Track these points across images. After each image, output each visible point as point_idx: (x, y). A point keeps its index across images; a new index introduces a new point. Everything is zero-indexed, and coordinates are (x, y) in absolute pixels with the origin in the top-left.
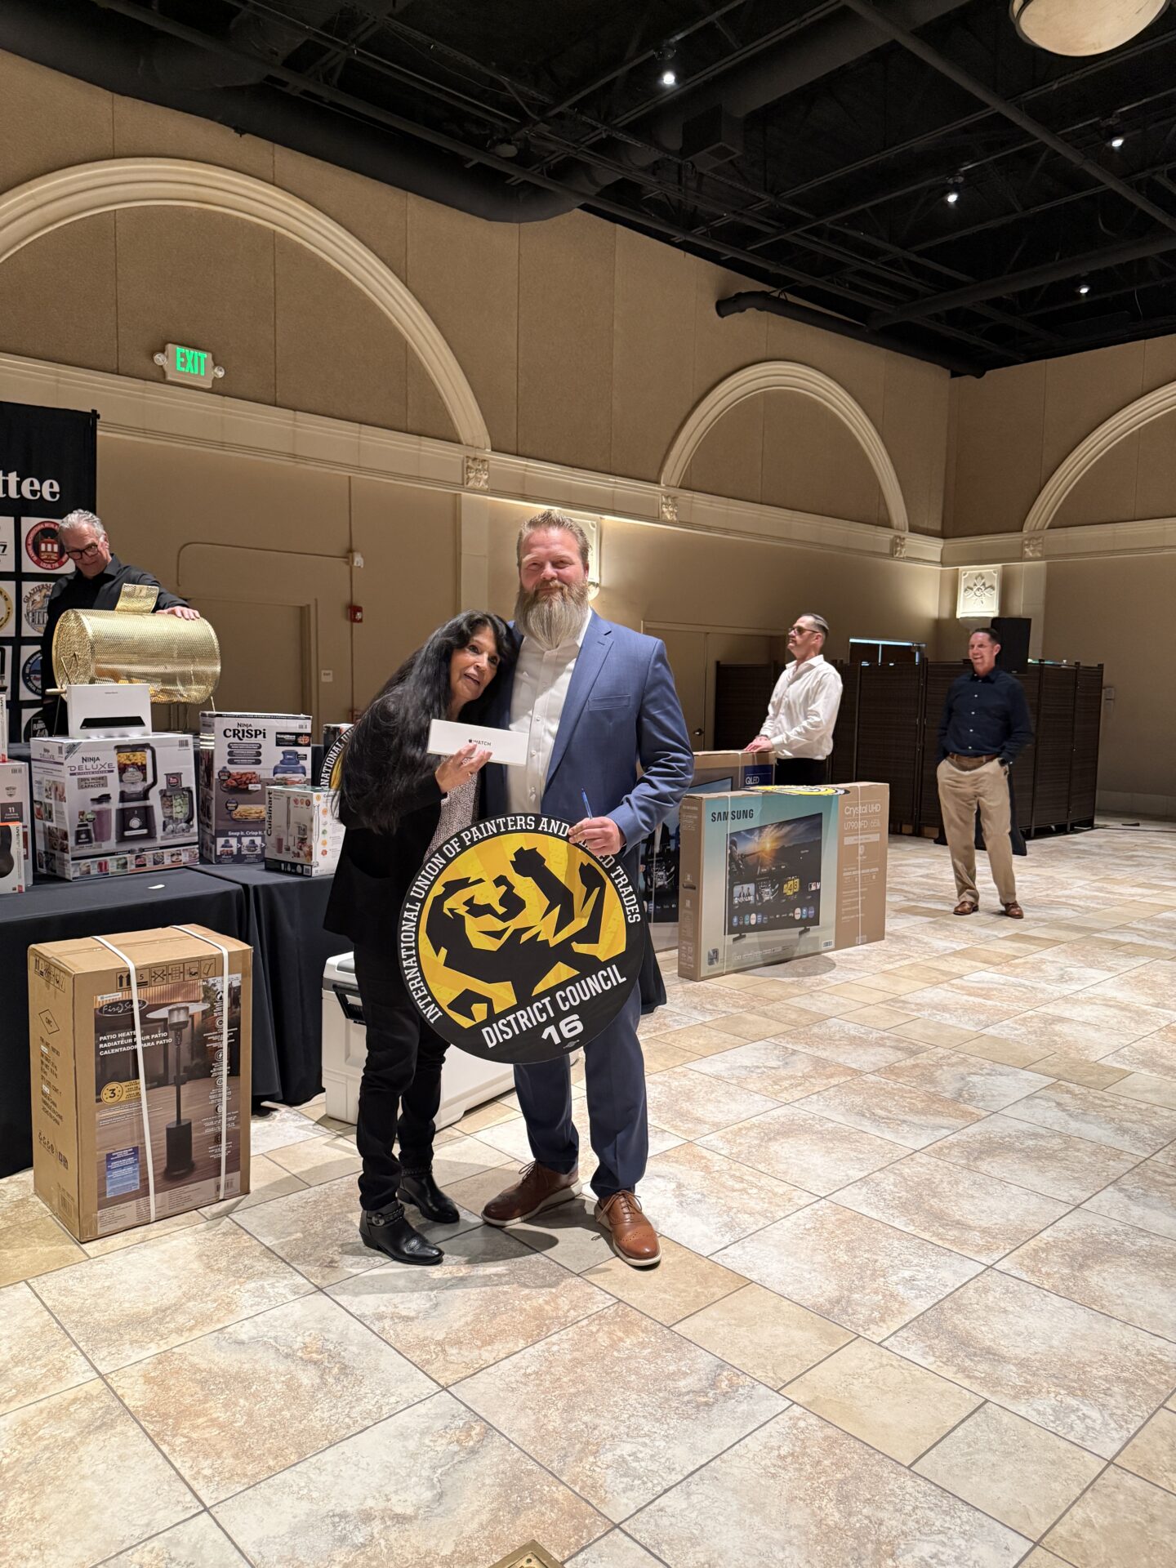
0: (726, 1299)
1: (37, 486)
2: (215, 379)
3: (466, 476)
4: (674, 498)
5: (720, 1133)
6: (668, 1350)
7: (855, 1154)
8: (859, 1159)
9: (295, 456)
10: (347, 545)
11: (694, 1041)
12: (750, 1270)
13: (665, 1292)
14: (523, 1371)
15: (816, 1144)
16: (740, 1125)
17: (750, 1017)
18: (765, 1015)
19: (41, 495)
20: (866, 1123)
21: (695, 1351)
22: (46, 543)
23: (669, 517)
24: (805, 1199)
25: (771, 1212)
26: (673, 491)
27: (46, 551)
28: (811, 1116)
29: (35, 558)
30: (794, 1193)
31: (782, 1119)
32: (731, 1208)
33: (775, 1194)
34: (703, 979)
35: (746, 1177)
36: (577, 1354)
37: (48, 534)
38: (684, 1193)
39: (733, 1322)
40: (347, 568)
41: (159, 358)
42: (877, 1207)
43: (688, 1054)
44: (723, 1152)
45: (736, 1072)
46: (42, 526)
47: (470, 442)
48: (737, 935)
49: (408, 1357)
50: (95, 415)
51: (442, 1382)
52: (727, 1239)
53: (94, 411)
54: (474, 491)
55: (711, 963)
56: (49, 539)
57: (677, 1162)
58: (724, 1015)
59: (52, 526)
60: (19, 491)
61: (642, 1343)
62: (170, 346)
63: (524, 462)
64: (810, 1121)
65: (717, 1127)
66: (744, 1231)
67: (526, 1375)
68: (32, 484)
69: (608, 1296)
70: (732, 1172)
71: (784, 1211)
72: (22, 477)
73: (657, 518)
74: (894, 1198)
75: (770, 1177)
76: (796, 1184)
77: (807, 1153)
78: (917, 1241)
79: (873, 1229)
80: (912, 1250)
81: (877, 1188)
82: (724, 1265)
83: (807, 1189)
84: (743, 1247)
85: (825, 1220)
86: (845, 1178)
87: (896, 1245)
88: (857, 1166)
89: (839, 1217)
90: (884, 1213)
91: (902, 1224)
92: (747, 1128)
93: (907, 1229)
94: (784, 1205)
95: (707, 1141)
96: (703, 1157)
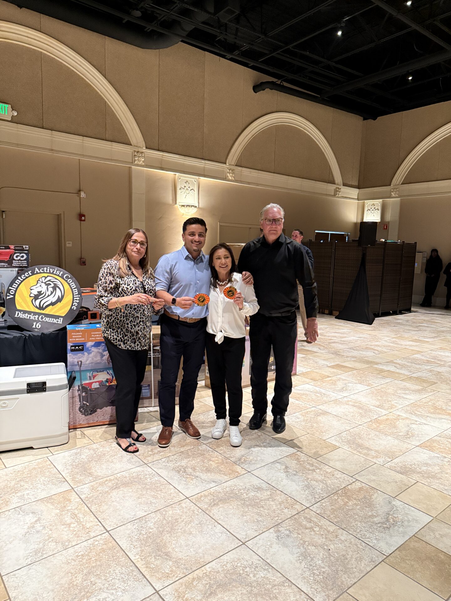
2: (13, 116)
3: (134, 159)
4: (233, 170)
5: (93, 483)
9: (52, 150)
10: (78, 188)
12: (16, 588)
15: (137, 492)
20: (176, 477)
23: (230, 178)
25: (70, 542)
26: (233, 167)
28: (152, 472)
31: (134, 474)
32: (50, 538)
33: (84, 528)
35: (78, 515)
38: (36, 525)
40: (78, 198)
42: (131, 540)
44: (82, 497)
47: (136, 145)
54: (138, 165)
57: (52, 503)
63: (161, 153)
64: (148, 476)
66: (42, 556)
70: (75, 511)
71: (78, 541)
73: (225, 179)
74: (146, 533)
75: (93, 515)
76: (102, 521)
77: (127, 498)
78: (131, 568)
79: (115, 557)
80: (123, 576)
81: (143, 525)
82: (6, 583)
83: (104, 525)
84: (30, 569)
85: (94, 549)
86: (132, 517)
87: (117, 571)
88: (146, 508)
89: (105, 547)
90: (132, 544)
91: (135, 553)
92: (110, 480)
93: (134, 558)
94: (81, 537)
95: (82, 489)
96: (69, 500)
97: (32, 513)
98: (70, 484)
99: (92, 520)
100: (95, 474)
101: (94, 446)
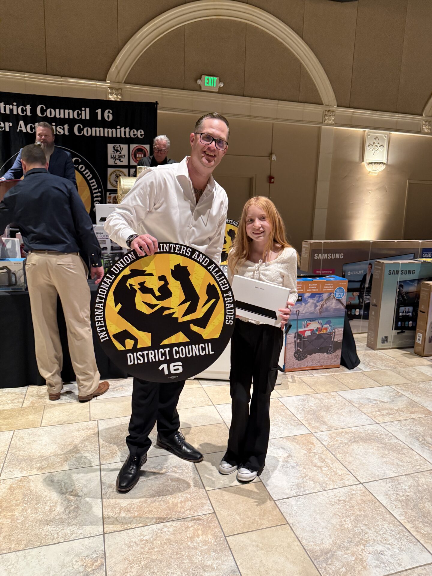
0: (266, 530)
1: (136, 132)
2: (220, 88)
3: (324, 119)
5: (330, 432)
6: (215, 551)
7: (398, 461)
8: (398, 465)
9: (251, 116)
10: (270, 152)
11: (351, 380)
12: (291, 515)
13: (239, 515)
14: (142, 537)
15: (378, 450)
16: (344, 430)
17: (390, 373)
18: (399, 373)
19: (137, 136)
20: (417, 444)
21: (228, 556)
22: (139, 154)
23: (426, 131)
24: (352, 481)
25: (327, 484)
26: (429, 119)
27: (139, 157)
28: (387, 433)
29: (135, 160)
30: (347, 476)
31: (369, 432)
32: (306, 476)
33: (336, 474)
34: (378, 350)
35: (326, 460)
36: (172, 537)
37: (140, 150)
38: (289, 460)
39: (260, 545)
40: (270, 161)
41: (199, 82)
42: (390, 498)
43: (344, 386)
44: (324, 443)
45: (361, 401)
46: (137, 148)
47: (327, 104)
48: (400, 331)
49: (104, 511)
50: (157, 103)
51: (105, 530)
52: (293, 493)
53: (157, 102)
54: (328, 125)
55: (383, 342)
56: (140, 152)
57: (297, 443)
58: (377, 369)
59: (141, 147)
60: (129, 135)
61: (206, 541)
62: (203, 76)
63: (352, 110)
64: (384, 436)
65: (331, 428)
66: (305, 491)
67: (142, 540)
68: (134, 132)
69: (211, 508)
70: (322, 455)
71: (334, 485)
72: (131, 129)
73: (421, 132)
74: (404, 495)
75: (340, 463)
76: (352, 471)
77: (370, 454)
78: (400, 528)
79: (378, 512)
80: (393, 533)
81: (397, 486)
82: (280, 508)
83: (356, 476)
84: (297, 501)
85: (354, 498)
86: (382, 475)
87: (385, 526)
88: (394, 469)
89: (363, 498)
90: (392, 503)
91: (399, 513)
92: (346, 433)
93: (399, 518)
94: (337, 482)
95: (321, 435)
96: (312, 444)
97: (282, 448)
98: (308, 428)
99: (341, 467)
100: (329, 423)
101: (318, 396)
